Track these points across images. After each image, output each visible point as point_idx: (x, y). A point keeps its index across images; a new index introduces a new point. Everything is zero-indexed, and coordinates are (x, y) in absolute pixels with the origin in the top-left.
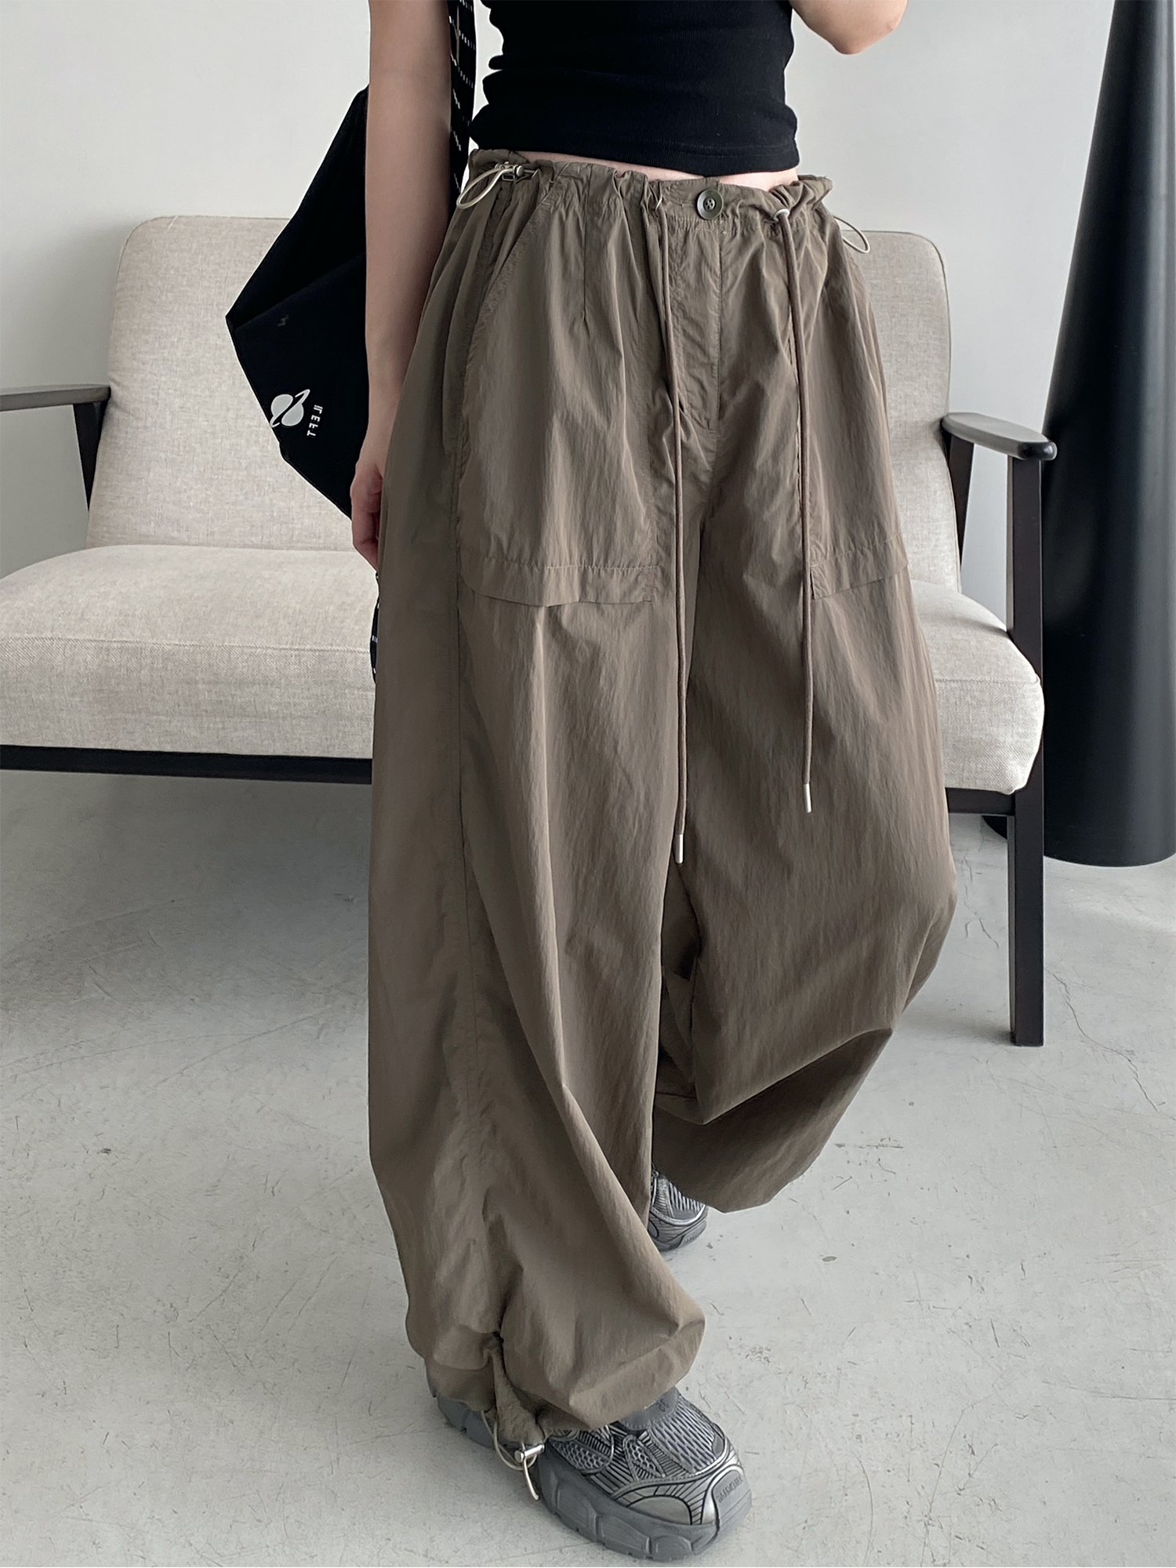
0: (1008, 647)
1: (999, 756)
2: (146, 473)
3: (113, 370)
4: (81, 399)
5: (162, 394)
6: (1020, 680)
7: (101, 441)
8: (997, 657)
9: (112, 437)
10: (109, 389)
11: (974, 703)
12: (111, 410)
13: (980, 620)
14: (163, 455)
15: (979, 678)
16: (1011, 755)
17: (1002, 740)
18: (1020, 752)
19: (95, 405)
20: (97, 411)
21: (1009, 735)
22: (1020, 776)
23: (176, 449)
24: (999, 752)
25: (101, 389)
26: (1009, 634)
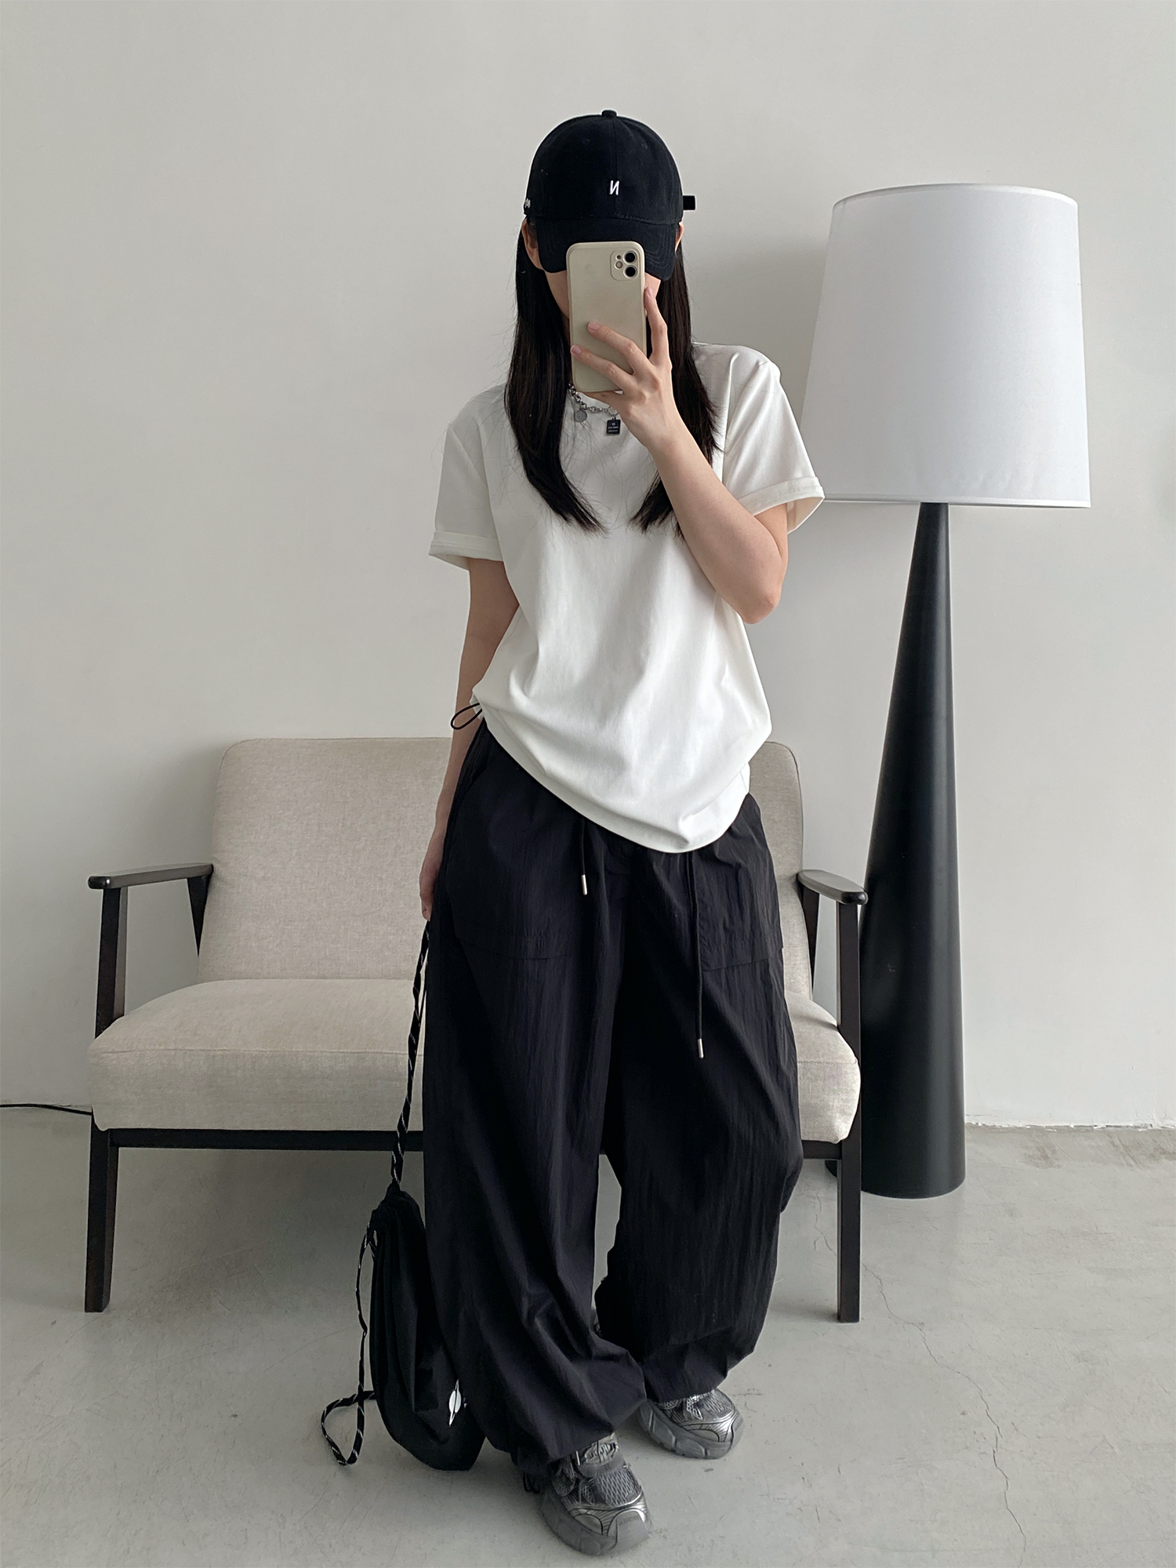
0: (837, 1037)
1: (830, 1116)
2: (239, 927)
3: (214, 852)
4: (193, 875)
5: (250, 868)
6: (844, 1062)
7: (207, 904)
8: (829, 1045)
9: (215, 899)
10: (212, 866)
11: (813, 1078)
12: (214, 882)
13: (819, 1017)
14: (250, 913)
15: (816, 1060)
16: (837, 1115)
17: (831, 1103)
18: (843, 1113)
19: (203, 878)
20: (204, 882)
21: (836, 1101)
22: (844, 1130)
23: (259, 908)
24: (829, 1114)
25: (206, 866)
26: (839, 1029)
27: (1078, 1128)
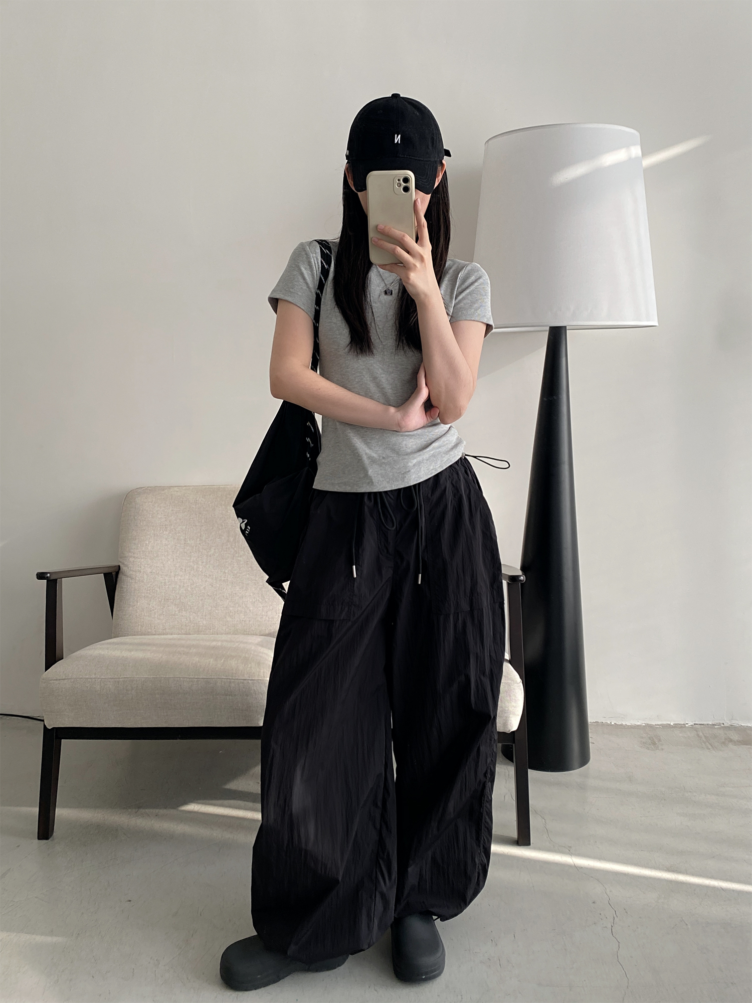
1: (506, 717)
2: (136, 603)
3: (121, 558)
4: (107, 571)
5: (143, 567)
6: (513, 682)
7: (117, 590)
9: (122, 588)
10: (119, 566)
12: (120, 576)
14: (143, 595)
16: (511, 716)
17: (507, 709)
18: (514, 714)
19: (113, 573)
20: (114, 577)
21: (510, 707)
22: (515, 724)
23: (149, 592)
25: (115, 566)
26: (510, 662)
27: (676, 726)
